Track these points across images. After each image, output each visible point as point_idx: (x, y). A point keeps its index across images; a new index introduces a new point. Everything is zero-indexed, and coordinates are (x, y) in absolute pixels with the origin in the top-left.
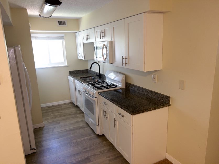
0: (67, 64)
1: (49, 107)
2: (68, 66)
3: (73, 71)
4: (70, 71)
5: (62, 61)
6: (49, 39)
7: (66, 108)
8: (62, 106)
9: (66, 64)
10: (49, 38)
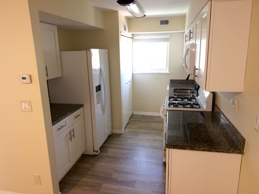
0: (169, 71)
1: (143, 116)
2: (169, 74)
3: (174, 80)
4: (170, 80)
5: (165, 67)
6: (152, 42)
7: (157, 122)
8: (156, 118)
9: (167, 71)
10: (152, 40)
